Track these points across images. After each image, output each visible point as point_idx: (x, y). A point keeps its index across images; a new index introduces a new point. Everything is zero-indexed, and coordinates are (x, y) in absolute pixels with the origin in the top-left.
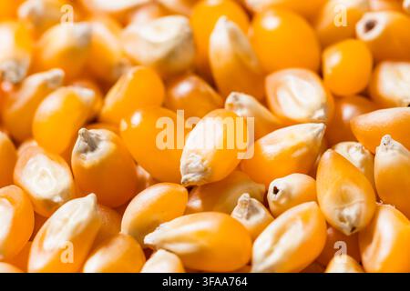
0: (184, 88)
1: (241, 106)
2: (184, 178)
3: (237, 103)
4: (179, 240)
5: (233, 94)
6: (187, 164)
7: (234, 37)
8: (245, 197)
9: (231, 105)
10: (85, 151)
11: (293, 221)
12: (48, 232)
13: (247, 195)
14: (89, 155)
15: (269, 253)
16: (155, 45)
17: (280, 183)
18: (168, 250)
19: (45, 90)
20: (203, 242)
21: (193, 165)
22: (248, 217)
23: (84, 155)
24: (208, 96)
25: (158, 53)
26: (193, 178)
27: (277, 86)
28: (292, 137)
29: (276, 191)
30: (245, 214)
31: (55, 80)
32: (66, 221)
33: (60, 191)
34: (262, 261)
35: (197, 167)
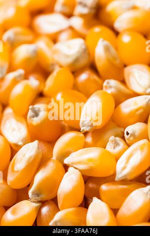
0: (83, 77)
1: (111, 87)
2: (82, 129)
3: (109, 85)
4: (80, 163)
5: (106, 81)
6: (83, 122)
7: (107, 49)
8: (112, 138)
9: (106, 87)
10: (33, 117)
11: (136, 150)
12: (16, 161)
13: (113, 137)
14: (35, 119)
15: (124, 168)
16: (67, 56)
17: (130, 129)
18: (75, 168)
19: (15, 82)
20: (91, 164)
21: (86, 123)
22: (114, 148)
23: (32, 119)
24: (95, 81)
25: (69, 60)
26: (86, 129)
27: (129, 74)
28: (136, 104)
29: (128, 134)
30: (113, 147)
31: (20, 76)
32: (24, 155)
33: (21, 139)
34: (121, 172)
35: (88, 123)
